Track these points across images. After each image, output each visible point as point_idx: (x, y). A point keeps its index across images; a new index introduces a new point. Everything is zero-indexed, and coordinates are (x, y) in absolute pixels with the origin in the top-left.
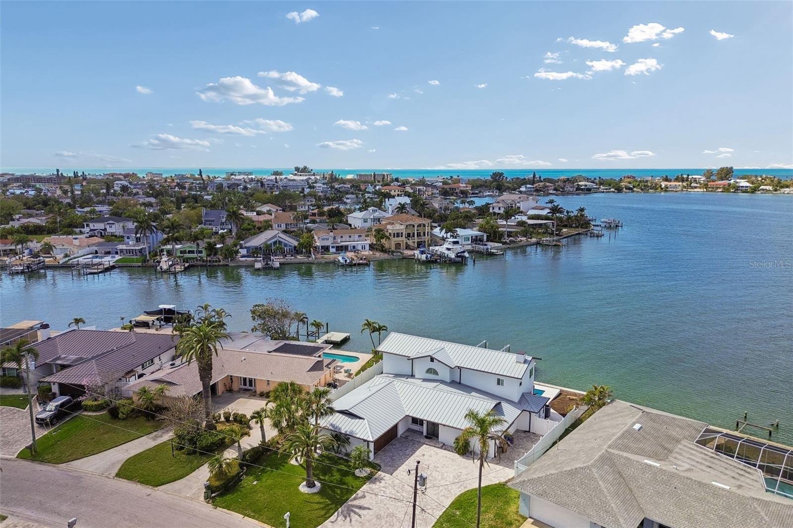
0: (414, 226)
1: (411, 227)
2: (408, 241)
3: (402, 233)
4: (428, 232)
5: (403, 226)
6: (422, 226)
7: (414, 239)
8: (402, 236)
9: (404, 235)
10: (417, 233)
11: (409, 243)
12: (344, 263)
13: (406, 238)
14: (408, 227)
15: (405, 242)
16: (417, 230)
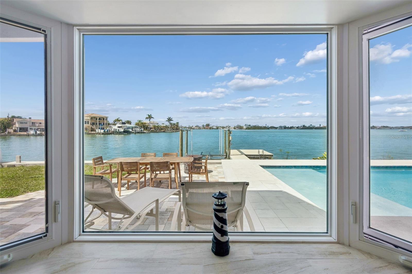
0: (97, 119)
1: (95, 119)
2: (93, 127)
3: (88, 122)
4: (106, 123)
5: (89, 117)
6: (102, 119)
7: (97, 126)
8: (88, 123)
9: (90, 123)
10: (99, 123)
11: (93, 128)
12: (35, 134)
13: (91, 125)
14: (93, 119)
15: (90, 127)
16: (99, 122)
